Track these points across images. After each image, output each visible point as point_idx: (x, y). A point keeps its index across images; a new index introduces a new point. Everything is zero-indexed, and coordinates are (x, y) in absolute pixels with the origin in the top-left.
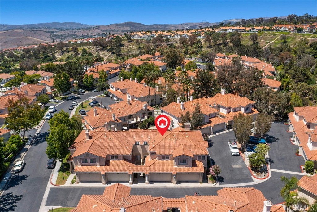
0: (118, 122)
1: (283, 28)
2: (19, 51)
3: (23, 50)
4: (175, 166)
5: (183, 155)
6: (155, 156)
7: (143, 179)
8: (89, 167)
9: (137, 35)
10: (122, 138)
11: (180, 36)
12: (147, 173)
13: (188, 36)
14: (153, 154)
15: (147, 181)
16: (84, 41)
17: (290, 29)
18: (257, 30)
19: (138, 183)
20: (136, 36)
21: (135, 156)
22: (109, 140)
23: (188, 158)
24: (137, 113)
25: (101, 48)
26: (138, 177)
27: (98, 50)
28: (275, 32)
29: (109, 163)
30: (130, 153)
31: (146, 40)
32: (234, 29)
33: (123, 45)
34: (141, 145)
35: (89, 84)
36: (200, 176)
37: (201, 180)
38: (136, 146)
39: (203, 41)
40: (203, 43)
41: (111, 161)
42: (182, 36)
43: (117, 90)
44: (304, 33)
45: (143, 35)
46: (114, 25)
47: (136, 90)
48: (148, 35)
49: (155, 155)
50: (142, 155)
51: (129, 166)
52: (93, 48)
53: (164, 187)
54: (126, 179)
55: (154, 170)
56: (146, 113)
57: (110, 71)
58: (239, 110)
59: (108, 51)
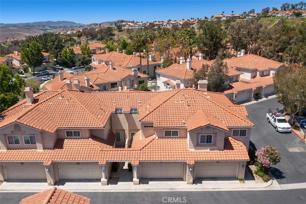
0: (94, 89)
1: (280, 14)
2: (8, 43)
3: (12, 42)
4: (190, 148)
5: (208, 127)
6: (151, 130)
7: (128, 175)
8: (23, 151)
9: (128, 24)
10: (91, 102)
11: (172, 25)
12: (135, 163)
13: (180, 24)
14: (147, 126)
15: (135, 179)
16: (73, 31)
17: (288, 14)
18: (253, 17)
19: (119, 183)
20: (127, 26)
21: (115, 134)
22: (67, 103)
23: (216, 131)
24: (123, 80)
25: (91, 38)
26: (119, 170)
27: (88, 40)
28: (271, 17)
29: (63, 144)
30: (103, 125)
31: (137, 29)
32: (228, 17)
33: (114, 35)
34: (126, 114)
35: (68, 60)
36: (241, 167)
37: (242, 176)
38: (118, 116)
39: (196, 29)
40: (196, 30)
41: (66, 141)
42: (175, 25)
43: (101, 63)
44: (303, 17)
45: (134, 25)
46: (106, 23)
47: (123, 60)
48: (139, 25)
49: (151, 128)
50: (127, 133)
51: (101, 149)
52: (82, 39)
53: (170, 191)
54: (94, 175)
55: (149, 156)
56: (136, 81)
57: (97, 51)
58: (267, 74)
59: (98, 41)
